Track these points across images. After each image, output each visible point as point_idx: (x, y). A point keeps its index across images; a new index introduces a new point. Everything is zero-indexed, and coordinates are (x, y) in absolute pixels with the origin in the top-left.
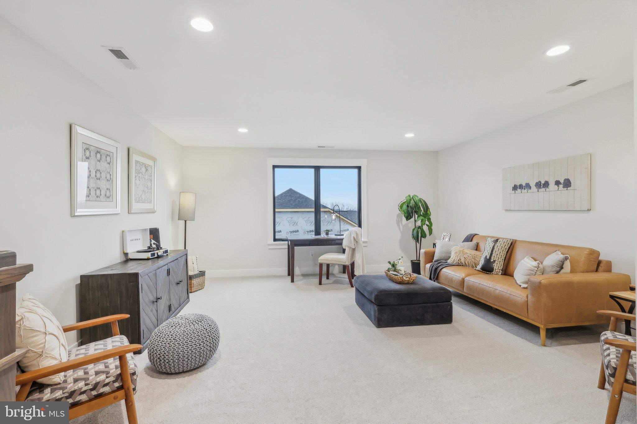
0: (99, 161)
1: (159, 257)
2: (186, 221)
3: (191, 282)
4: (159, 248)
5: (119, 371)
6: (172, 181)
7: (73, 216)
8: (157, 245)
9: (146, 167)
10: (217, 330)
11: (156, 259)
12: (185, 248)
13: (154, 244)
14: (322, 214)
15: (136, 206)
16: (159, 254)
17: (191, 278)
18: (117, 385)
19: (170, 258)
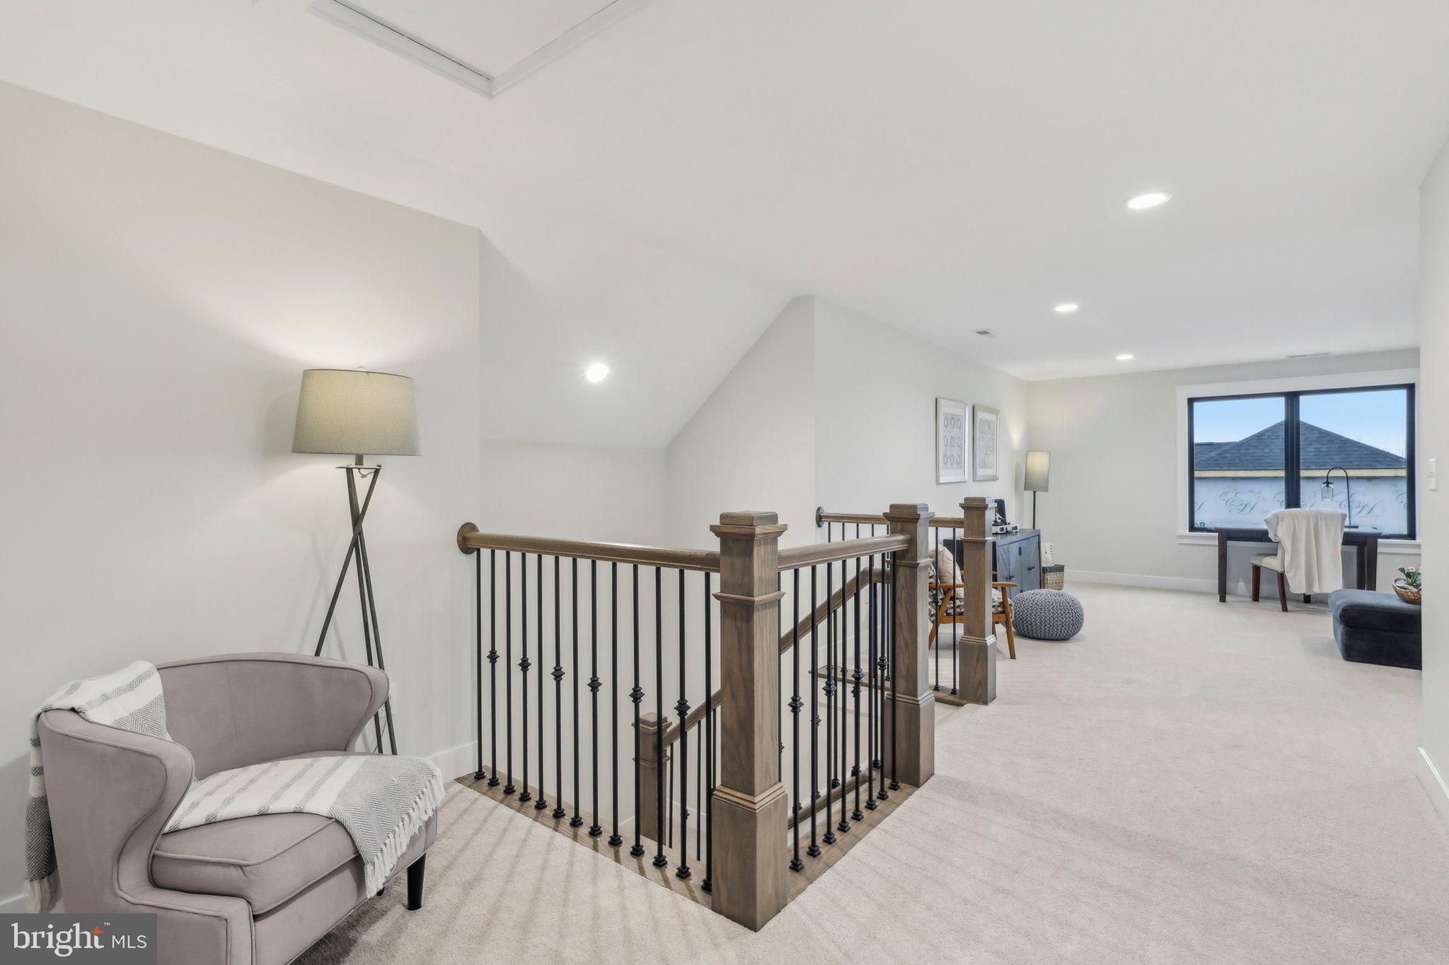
0: (953, 428)
1: (1007, 533)
2: (1035, 492)
3: (1044, 577)
4: (1004, 522)
5: (1001, 600)
6: (1016, 435)
7: (938, 483)
8: (1001, 520)
9: (988, 423)
10: (1080, 607)
11: (1005, 536)
12: (1034, 528)
13: (999, 518)
14: (1303, 484)
15: (981, 472)
16: (1008, 530)
17: (1045, 570)
18: (1000, 609)
19: (1019, 537)
